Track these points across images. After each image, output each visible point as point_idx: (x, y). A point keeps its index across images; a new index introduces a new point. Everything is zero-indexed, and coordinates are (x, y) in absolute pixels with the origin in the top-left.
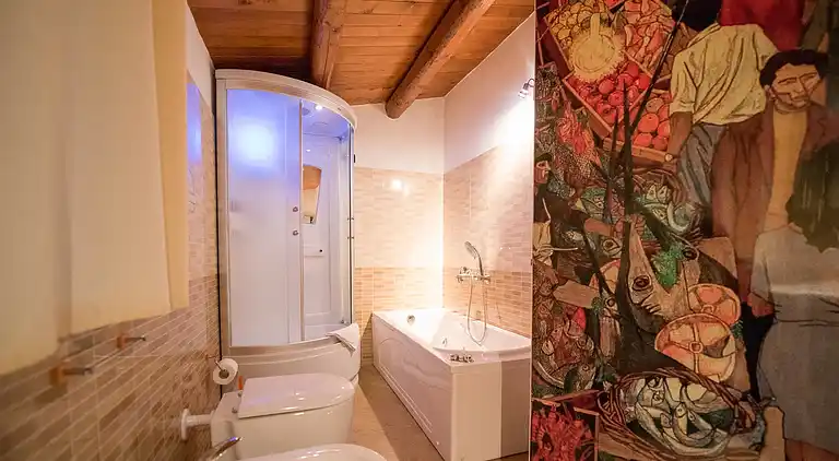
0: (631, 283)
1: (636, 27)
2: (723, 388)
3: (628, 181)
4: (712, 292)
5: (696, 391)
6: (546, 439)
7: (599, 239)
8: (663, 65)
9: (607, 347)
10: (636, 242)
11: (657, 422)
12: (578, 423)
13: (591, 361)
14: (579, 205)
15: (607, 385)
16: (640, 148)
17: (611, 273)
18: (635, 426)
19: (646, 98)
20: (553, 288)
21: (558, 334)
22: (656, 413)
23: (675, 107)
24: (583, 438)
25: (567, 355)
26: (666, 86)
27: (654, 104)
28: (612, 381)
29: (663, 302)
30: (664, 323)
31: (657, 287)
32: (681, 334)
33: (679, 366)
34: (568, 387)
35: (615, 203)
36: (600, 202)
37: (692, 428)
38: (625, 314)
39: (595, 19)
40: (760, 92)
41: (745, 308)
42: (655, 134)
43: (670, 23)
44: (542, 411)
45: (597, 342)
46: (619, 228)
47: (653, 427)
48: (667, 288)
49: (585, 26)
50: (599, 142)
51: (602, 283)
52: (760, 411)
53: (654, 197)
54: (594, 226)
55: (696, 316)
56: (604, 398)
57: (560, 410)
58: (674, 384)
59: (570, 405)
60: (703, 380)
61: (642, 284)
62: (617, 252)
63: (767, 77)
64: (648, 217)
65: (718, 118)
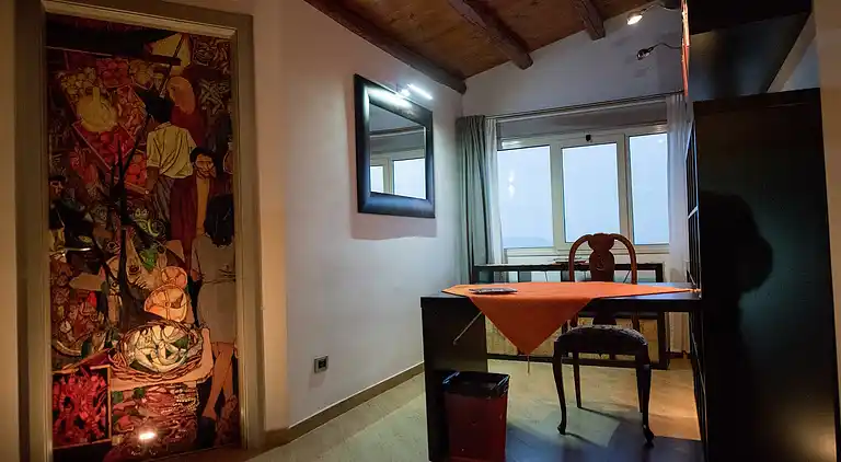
0: (127, 270)
1: (123, 106)
2: (181, 325)
3: (124, 204)
4: (173, 271)
5: (169, 330)
6: (68, 402)
7: (104, 243)
8: (142, 137)
9: (113, 316)
10: (130, 244)
11: (149, 357)
12: (94, 378)
13: (102, 329)
14: (88, 217)
15: (115, 343)
16: (130, 184)
17: (114, 265)
18: (135, 365)
19: (133, 153)
20: (69, 279)
21: (74, 315)
22: (147, 351)
23: (149, 163)
24: (99, 387)
25: (83, 329)
26: (144, 148)
27: (137, 158)
28: (118, 338)
29: (147, 280)
30: (149, 293)
31: (144, 272)
32: (158, 298)
33: (159, 318)
34: (85, 352)
35: (115, 218)
36: (104, 216)
37: (168, 354)
38: (126, 291)
39: (96, 91)
40: (190, 165)
41: (190, 278)
42: (138, 176)
43: (145, 113)
44: (63, 380)
45: (106, 315)
46: (119, 234)
47: (147, 361)
48: (150, 272)
49: (89, 92)
50: (102, 177)
51: (108, 272)
52: (199, 332)
53: (140, 216)
54: (101, 233)
55: (166, 286)
56: (113, 353)
57: (79, 374)
58: (157, 329)
59: (86, 367)
60: (172, 322)
61: (134, 270)
62: (117, 249)
63: (193, 158)
64: (137, 227)
65: (172, 174)
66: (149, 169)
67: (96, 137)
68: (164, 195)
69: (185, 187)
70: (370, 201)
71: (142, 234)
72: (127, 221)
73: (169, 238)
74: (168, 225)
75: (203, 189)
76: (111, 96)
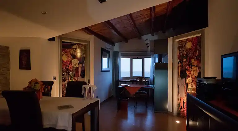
1: (68, 57)
3: (68, 72)
7: (66, 77)
8: (71, 61)
10: (69, 78)
16: (69, 69)
17: (67, 81)
23: (72, 65)
26: (71, 63)
27: (70, 64)
35: (67, 74)
39: (65, 54)
40: (78, 65)
42: (70, 67)
46: (68, 76)
50: (65, 67)
51: (66, 82)
53: (71, 73)
54: (65, 76)
62: (67, 79)
63: (79, 64)
64: (70, 75)
65: (75, 67)
66: (72, 66)
67: (65, 61)
68: (74, 70)
69: (77, 69)
70: (103, 69)
71: (71, 76)
72: (69, 74)
73: (75, 77)
74: (75, 75)
75: (80, 69)
76: (67, 55)
